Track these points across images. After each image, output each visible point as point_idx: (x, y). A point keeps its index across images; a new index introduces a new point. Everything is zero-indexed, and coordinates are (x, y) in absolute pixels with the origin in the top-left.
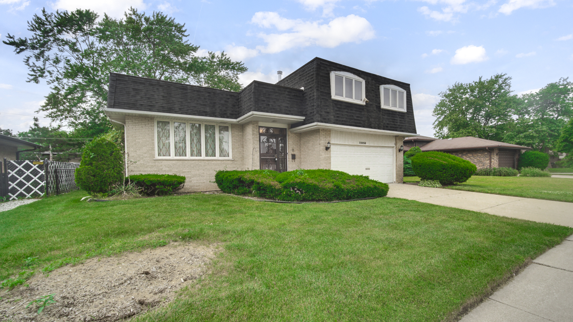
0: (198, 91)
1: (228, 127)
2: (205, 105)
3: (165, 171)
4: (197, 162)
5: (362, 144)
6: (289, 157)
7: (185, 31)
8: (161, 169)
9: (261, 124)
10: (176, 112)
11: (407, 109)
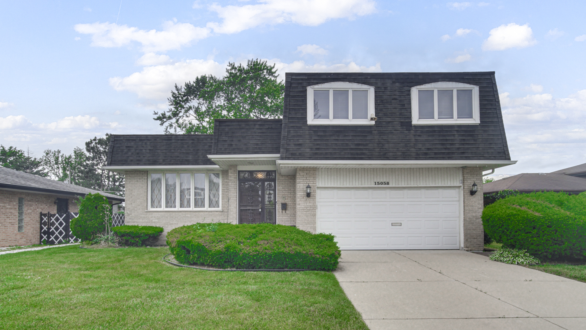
0: (182, 140)
1: (219, 174)
2: (188, 153)
3: (155, 222)
4: (184, 213)
5: (380, 186)
6: (278, 207)
7: (275, 72)
8: (152, 221)
9: (240, 168)
10: (160, 164)
11: (481, 118)
